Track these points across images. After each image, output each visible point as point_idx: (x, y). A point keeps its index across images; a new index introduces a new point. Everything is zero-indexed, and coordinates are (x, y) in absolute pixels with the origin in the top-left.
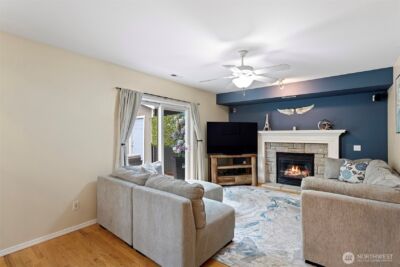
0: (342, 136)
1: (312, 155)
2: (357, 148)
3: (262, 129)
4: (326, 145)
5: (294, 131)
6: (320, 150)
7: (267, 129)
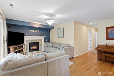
0: (45, 38)
1: (38, 43)
2: (46, 40)
3: (25, 36)
4: (42, 40)
5: (35, 36)
6: (40, 41)
7: (27, 36)
